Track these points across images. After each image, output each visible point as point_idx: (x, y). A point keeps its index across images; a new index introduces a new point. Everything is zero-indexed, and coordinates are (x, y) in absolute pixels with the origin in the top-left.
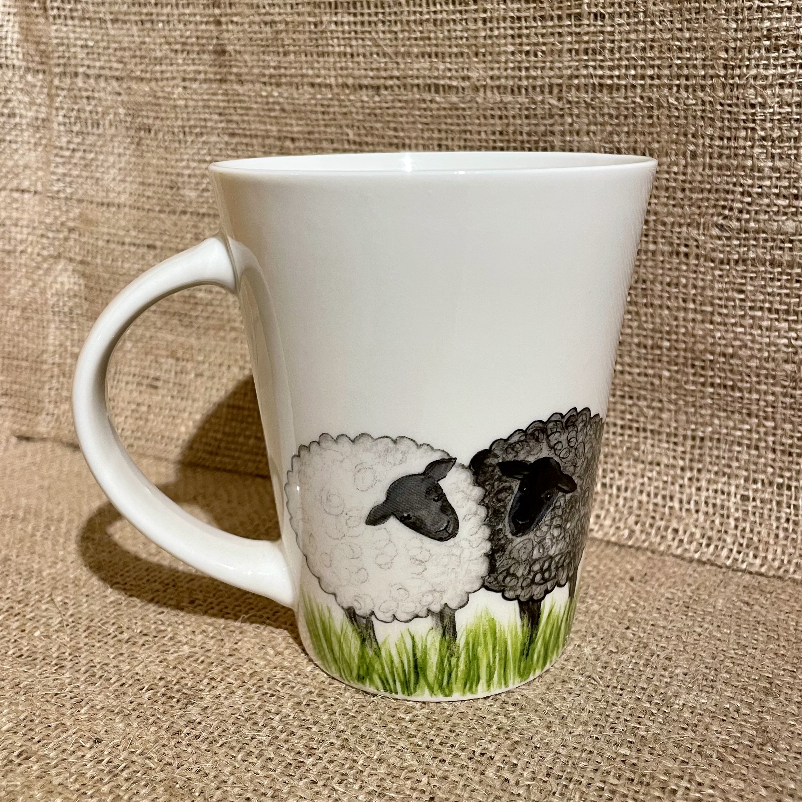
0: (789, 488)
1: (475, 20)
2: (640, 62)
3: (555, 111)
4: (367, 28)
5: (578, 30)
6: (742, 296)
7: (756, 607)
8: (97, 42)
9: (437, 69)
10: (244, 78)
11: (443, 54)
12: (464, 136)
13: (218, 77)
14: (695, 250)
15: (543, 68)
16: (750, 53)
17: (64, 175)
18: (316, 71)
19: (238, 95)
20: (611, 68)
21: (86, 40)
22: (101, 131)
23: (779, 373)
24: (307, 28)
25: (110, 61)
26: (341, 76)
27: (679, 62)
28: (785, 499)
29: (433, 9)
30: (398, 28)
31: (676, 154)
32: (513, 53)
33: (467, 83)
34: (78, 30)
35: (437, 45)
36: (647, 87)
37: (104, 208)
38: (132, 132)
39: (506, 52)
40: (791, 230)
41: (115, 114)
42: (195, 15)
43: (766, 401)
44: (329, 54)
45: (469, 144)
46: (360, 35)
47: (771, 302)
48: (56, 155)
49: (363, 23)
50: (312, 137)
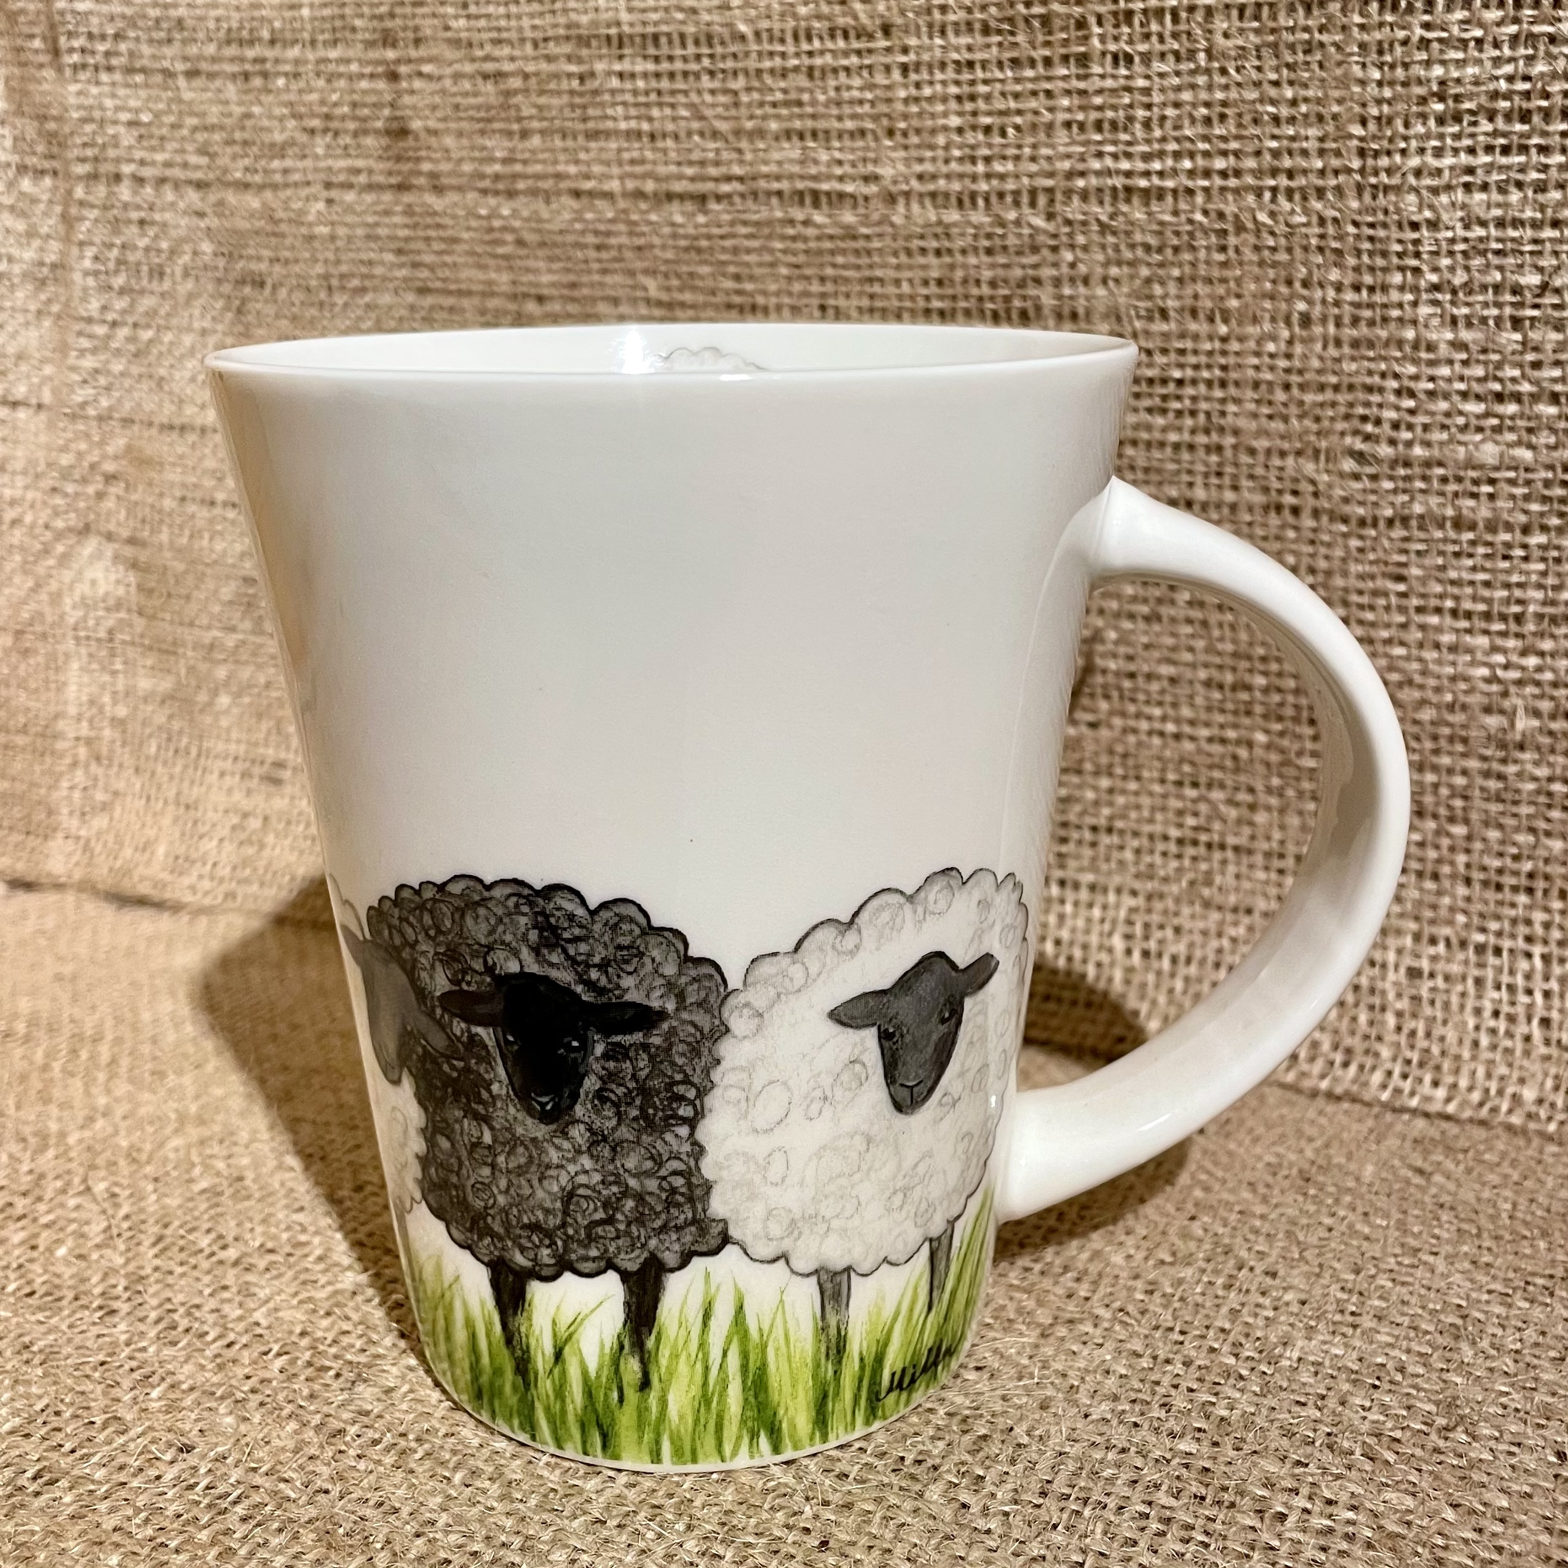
0: (1498, 951)
1: (888, 69)
2: (1202, 146)
3: (1041, 239)
4: (680, 85)
5: (1082, 85)
6: (1402, 587)
7: (1438, 1178)
8: (157, 115)
9: (816, 162)
10: (445, 181)
11: (827, 132)
12: (868, 289)
13: (393, 180)
14: (1311, 502)
15: (1017, 158)
16: (1407, 125)
17: (97, 371)
18: (584, 168)
19: (435, 214)
20: (1147, 157)
21: (137, 111)
22: (166, 285)
23: (1474, 733)
24: (565, 85)
25: (183, 151)
26: (634, 176)
27: (1274, 144)
28: (1490, 974)
29: (805, 47)
30: (739, 83)
31: (1273, 320)
32: (960, 131)
33: (873, 189)
34: (122, 92)
35: (814, 117)
36: (1215, 192)
37: (175, 435)
38: (226, 288)
39: (946, 128)
40: (1492, 461)
41: (195, 253)
42: (348, 61)
43: (1451, 786)
44: (608, 134)
45: (879, 304)
46: (667, 99)
47: (1457, 598)
48: (80, 334)
49: (672, 75)
50: (576, 293)
